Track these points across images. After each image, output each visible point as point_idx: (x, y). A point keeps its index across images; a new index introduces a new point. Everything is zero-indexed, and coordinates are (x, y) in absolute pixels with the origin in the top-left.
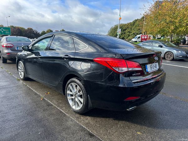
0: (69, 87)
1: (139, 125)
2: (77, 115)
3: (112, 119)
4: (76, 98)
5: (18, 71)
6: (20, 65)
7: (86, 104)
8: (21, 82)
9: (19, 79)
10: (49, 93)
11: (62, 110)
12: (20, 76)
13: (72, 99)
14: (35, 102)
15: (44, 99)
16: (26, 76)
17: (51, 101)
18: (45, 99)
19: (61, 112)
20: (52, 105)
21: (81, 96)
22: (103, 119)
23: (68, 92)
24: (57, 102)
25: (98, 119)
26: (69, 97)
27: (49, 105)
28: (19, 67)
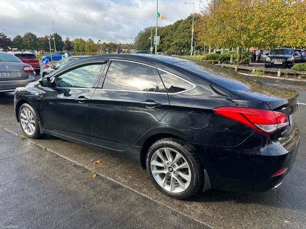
0: (156, 155)
4: (172, 173)
5: (19, 121)
6: (26, 112)
9: (22, 136)
10: (99, 162)
11: (144, 193)
12: (26, 131)
13: (162, 175)
14: (86, 183)
15: (98, 175)
16: (41, 132)
17: (114, 178)
18: (101, 175)
19: (145, 199)
20: (119, 186)
21: (184, 171)
22: (221, 204)
23: (154, 163)
24: (126, 178)
25: (215, 205)
26: (154, 171)
27: (116, 187)
28: (22, 115)
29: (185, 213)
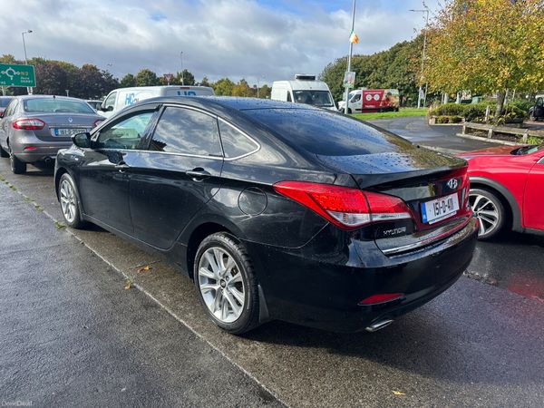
0: (205, 259)
1: (400, 369)
2: (228, 338)
3: (324, 350)
4: (225, 290)
5: (59, 200)
6: (66, 186)
7: (251, 306)
8: (69, 232)
9: (62, 224)
10: (147, 268)
11: (186, 320)
12: (66, 215)
13: (213, 292)
15: (135, 287)
16: (82, 218)
17: (154, 294)
18: (138, 287)
19: (182, 327)
20: (156, 306)
21: (238, 286)
23: (203, 271)
24: (172, 295)
26: (204, 286)
27: (149, 305)
28: (62, 191)
29: (231, 354)
